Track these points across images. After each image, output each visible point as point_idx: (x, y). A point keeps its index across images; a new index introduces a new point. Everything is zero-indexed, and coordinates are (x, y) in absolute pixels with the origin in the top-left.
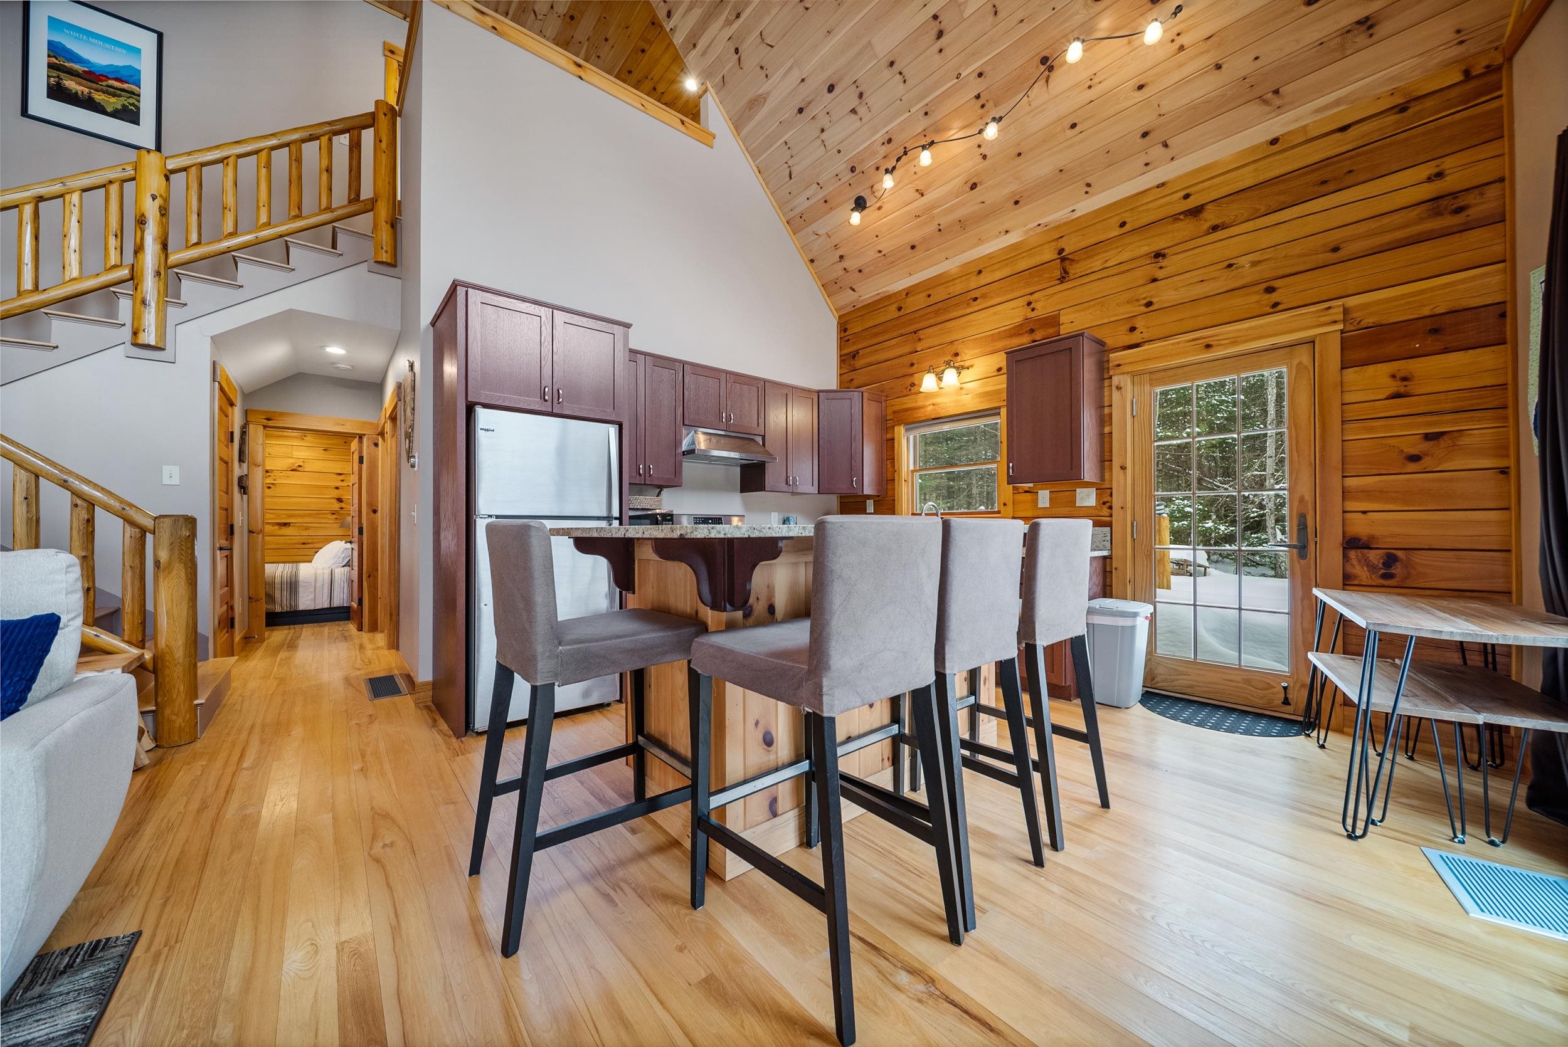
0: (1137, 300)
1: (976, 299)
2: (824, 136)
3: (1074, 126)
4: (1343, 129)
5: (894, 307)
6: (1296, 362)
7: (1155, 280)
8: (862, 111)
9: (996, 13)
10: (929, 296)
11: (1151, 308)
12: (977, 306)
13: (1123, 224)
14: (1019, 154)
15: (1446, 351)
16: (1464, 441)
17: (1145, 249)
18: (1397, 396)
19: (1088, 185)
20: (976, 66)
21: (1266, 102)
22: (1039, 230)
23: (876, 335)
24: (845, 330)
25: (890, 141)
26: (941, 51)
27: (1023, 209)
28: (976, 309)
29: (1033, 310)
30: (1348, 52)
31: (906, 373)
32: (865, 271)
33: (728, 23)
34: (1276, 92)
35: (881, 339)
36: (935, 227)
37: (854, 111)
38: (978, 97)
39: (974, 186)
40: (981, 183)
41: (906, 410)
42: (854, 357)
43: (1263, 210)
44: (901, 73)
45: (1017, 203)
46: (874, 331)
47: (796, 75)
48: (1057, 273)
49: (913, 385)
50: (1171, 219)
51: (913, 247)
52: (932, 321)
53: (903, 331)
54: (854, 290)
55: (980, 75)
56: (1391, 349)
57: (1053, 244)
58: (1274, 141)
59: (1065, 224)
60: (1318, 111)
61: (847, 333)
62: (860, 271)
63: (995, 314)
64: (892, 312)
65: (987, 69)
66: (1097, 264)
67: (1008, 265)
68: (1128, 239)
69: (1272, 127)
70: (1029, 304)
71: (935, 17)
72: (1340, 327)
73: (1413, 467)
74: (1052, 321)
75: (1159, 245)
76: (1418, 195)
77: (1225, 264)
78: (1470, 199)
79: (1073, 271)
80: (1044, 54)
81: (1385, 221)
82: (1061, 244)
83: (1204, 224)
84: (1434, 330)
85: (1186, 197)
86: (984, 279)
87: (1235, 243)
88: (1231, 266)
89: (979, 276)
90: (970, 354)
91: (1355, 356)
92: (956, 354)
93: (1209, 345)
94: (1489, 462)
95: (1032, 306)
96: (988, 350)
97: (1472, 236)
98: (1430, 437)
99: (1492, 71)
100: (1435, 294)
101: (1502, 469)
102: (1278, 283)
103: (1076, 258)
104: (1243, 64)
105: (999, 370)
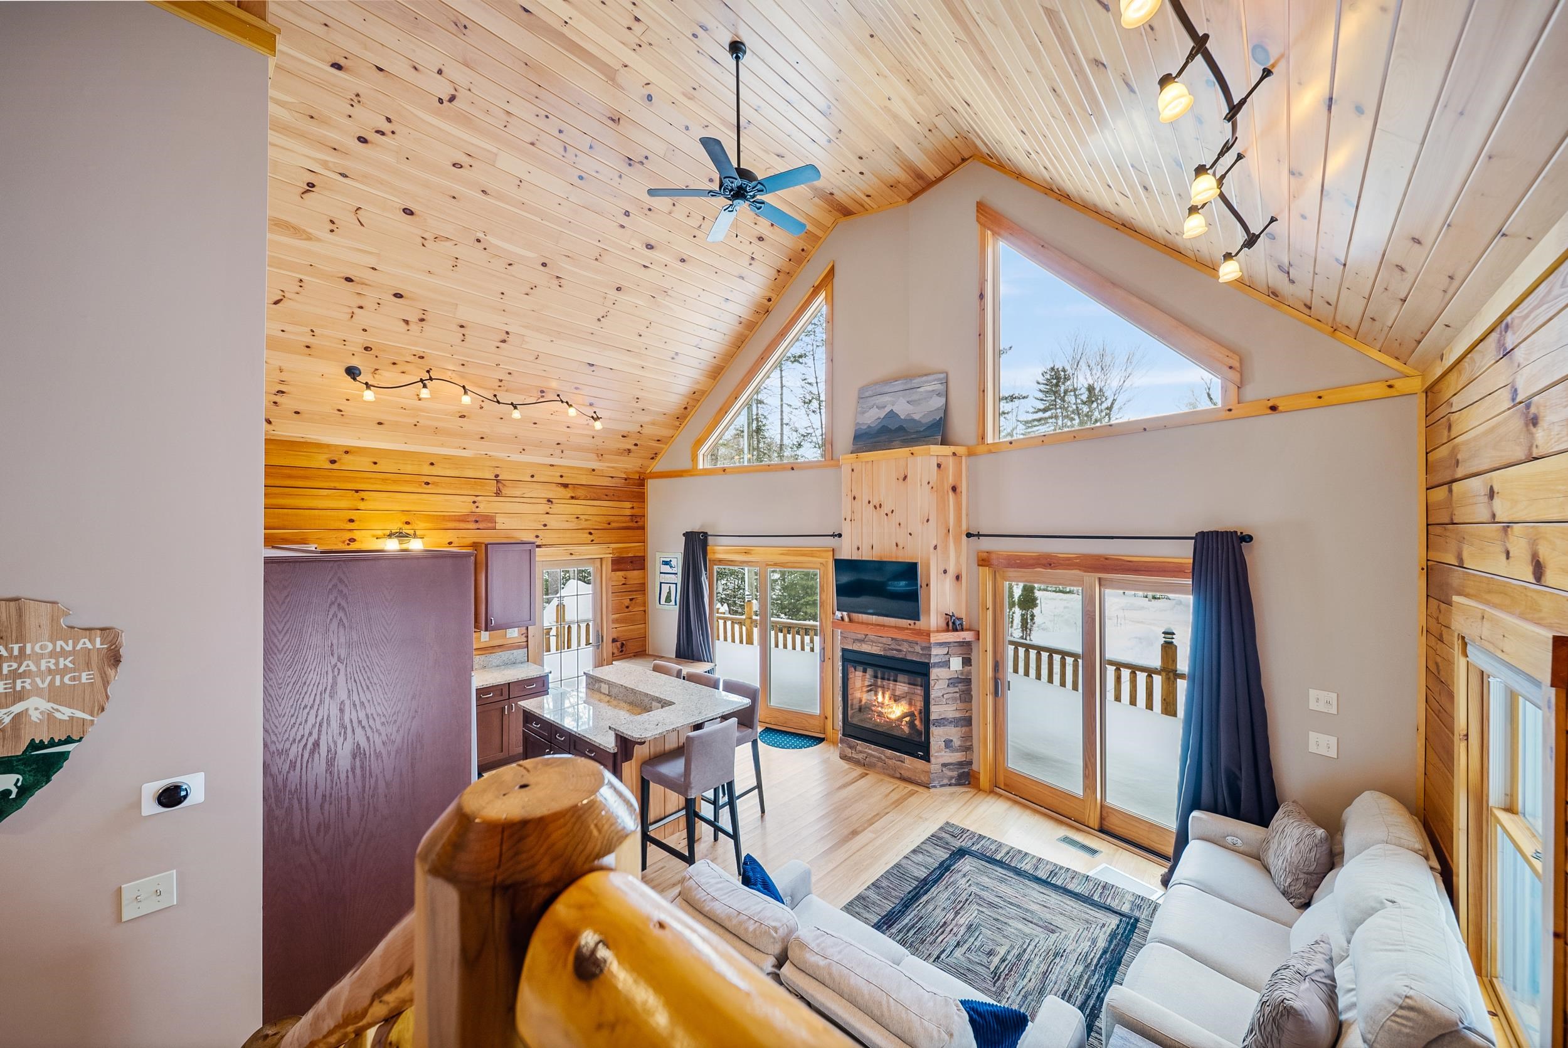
0: (539, 521)
1: (427, 483)
2: (358, 311)
3: (535, 423)
4: (612, 477)
5: (325, 457)
6: (596, 565)
7: (547, 513)
8: (414, 327)
9: (537, 358)
10: (376, 463)
11: (546, 527)
12: (428, 489)
13: (532, 476)
15: (634, 570)
16: (637, 601)
17: (544, 495)
18: (624, 584)
19: (524, 450)
21: (598, 456)
22: (488, 457)
25: (421, 357)
26: (498, 347)
27: (483, 443)
28: (427, 491)
29: (477, 507)
30: (622, 456)
31: (342, 528)
32: (308, 415)
34: (601, 455)
36: (413, 421)
37: (407, 322)
39: (462, 416)
40: (468, 418)
43: (589, 498)
44: (464, 335)
45: (482, 438)
47: (371, 261)
48: (495, 489)
49: (352, 540)
50: (554, 484)
51: (380, 423)
52: (377, 487)
53: (338, 485)
54: (271, 424)
55: (510, 374)
56: (622, 566)
57: (492, 469)
58: (594, 470)
59: (501, 460)
62: (298, 412)
63: (447, 501)
64: (322, 461)
66: (518, 493)
67: (457, 468)
68: (535, 485)
69: (595, 465)
70: (474, 502)
71: (507, 333)
72: (611, 556)
73: (627, 610)
74: (488, 520)
75: (550, 496)
76: (628, 512)
77: (576, 516)
78: (638, 519)
79: (504, 491)
80: (544, 390)
81: (621, 518)
82: (497, 472)
83: (568, 493)
84: (631, 562)
85: (561, 476)
86: (434, 471)
87: (580, 507)
88: (578, 518)
89: (431, 467)
90: (422, 525)
91: (615, 567)
92: (407, 523)
93: (571, 554)
94: (642, 609)
95: (476, 504)
96: (442, 526)
97: (639, 532)
98: (631, 600)
99: (644, 479)
100: (632, 549)
101: (645, 611)
102: (592, 531)
103: (507, 484)
104: (599, 441)
105: (450, 543)
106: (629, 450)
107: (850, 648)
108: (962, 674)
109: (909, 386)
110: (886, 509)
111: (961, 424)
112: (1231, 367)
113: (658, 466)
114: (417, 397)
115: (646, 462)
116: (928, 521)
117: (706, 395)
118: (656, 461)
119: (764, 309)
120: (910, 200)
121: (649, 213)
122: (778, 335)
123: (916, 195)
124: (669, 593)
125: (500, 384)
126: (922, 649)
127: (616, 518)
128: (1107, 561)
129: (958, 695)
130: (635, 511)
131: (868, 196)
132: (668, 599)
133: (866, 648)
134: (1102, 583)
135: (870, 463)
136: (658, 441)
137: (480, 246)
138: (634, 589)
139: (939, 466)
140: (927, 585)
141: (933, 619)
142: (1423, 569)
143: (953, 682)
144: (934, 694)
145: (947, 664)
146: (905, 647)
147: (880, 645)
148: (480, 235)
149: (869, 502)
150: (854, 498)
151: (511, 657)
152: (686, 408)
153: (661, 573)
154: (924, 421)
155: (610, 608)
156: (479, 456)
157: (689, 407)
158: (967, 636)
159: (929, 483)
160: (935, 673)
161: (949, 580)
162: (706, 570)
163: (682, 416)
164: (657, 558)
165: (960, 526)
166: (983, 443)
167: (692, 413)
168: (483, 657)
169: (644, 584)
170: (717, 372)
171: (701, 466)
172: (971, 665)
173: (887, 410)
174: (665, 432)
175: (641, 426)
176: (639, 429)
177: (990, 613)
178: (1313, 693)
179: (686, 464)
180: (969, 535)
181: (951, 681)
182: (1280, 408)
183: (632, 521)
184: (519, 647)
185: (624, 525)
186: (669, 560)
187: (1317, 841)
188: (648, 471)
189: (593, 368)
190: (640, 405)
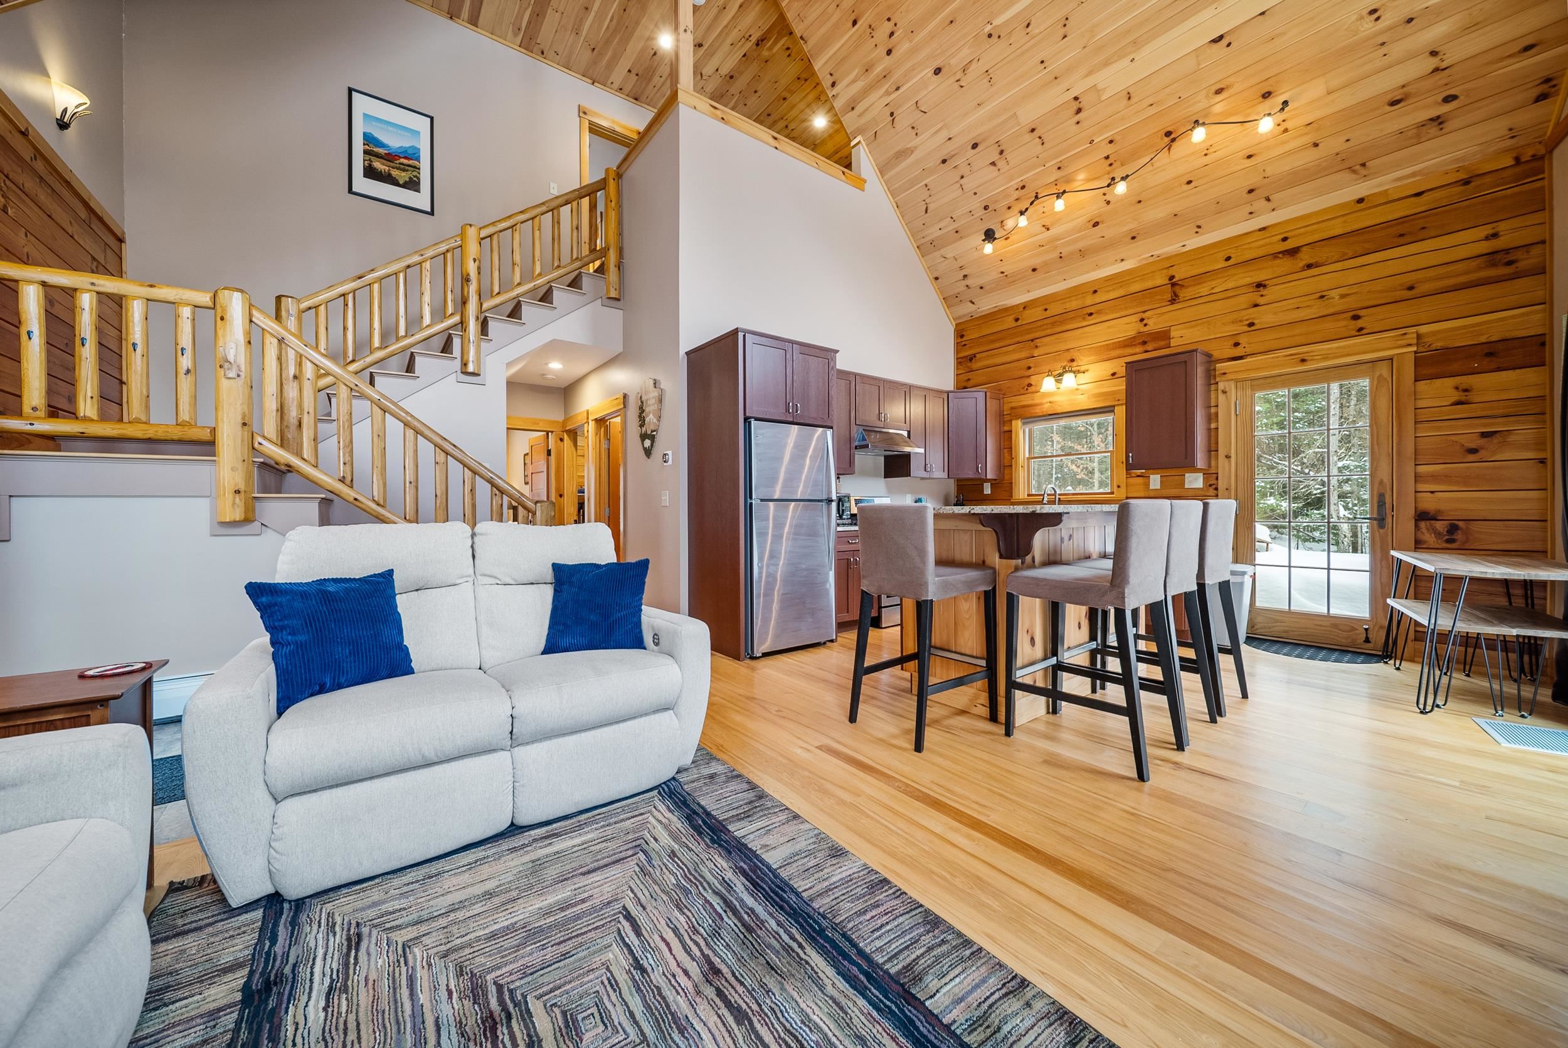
0: (1241, 321)
1: (1091, 314)
2: (962, 181)
3: (1189, 182)
4: (1418, 195)
5: (1011, 318)
6: (1377, 374)
7: (1256, 305)
8: (1000, 164)
9: (1129, 98)
10: (1046, 310)
11: (1252, 328)
12: (1092, 320)
13: (1228, 259)
14: (1140, 202)
15: (1499, 369)
16: (1511, 438)
17: (1248, 280)
18: (1458, 403)
19: (1199, 227)
20: (1108, 135)
21: (1354, 172)
22: (1152, 260)
23: (993, 342)
24: (962, 336)
25: (1023, 187)
26: (1078, 123)
27: (1138, 243)
28: (1092, 322)
29: (1145, 325)
30: (1422, 140)
31: (1023, 375)
32: (987, 288)
33: (888, 93)
34: (1363, 165)
35: (998, 345)
36: (1057, 254)
37: (993, 164)
38: (1107, 158)
39: (1096, 224)
40: (1103, 222)
41: (1024, 406)
42: (971, 360)
43: (1350, 255)
44: (1040, 138)
45: (1133, 238)
46: (991, 338)
47: (945, 134)
48: (1168, 296)
49: (1030, 385)
50: (1270, 257)
51: (1034, 270)
52: (1049, 332)
53: (1020, 339)
54: (973, 303)
55: (1111, 142)
56: (1455, 367)
57: (1165, 271)
58: (1360, 201)
59: (1173, 255)
60: (1398, 180)
61: (964, 339)
62: (981, 288)
63: (1109, 327)
64: (1009, 322)
65: (1117, 138)
66: (1205, 290)
67: (1122, 287)
68: (1231, 271)
69: (1359, 191)
70: (1142, 320)
71: (1076, 98)
72: (1414, 349)
74: (1163, 335)
75: (1260, 277)
76: (1482, 247)
77: (1318, 295)
78: (1519, 255)
79: (1183, 294)
80: (1169, 129)
81: (1451, 268)
82: (1171, 272)
83: (1299, 262)
84: (1491, 354)
85: (1283, 240)
86: (1098, 298)
87: (1326, 278)
88: (1323, 297)
89: (1094, 295)
90: (1085, 360)
91: (1428, 372)
92: (1072, 361)
93: (1304, 360)
95: (1145, 322)
96: (1105, 357)
97: (1529, 281)
98: (1486, 434)
99: (1538, 158)
100: (1494, 325)
101: (1542, 460)
102: (1362, 312)
103: (1185, 284)
104: (1336, 144)
105: (1114, 374)
106: (1436, 119)
118: (1560, 98)
125: (1109, 162)
127: (1434, 273)
130: (1508, 240)
136: (1527, 49)
137: (994, 38)
148: (988, 28)
156: (1143, 262)
175: (1435, 53)
176: (1433, 62)
183: (1497, 263)
185: (1465, 278)
188: (1549, 132)
189: (1224, 42)
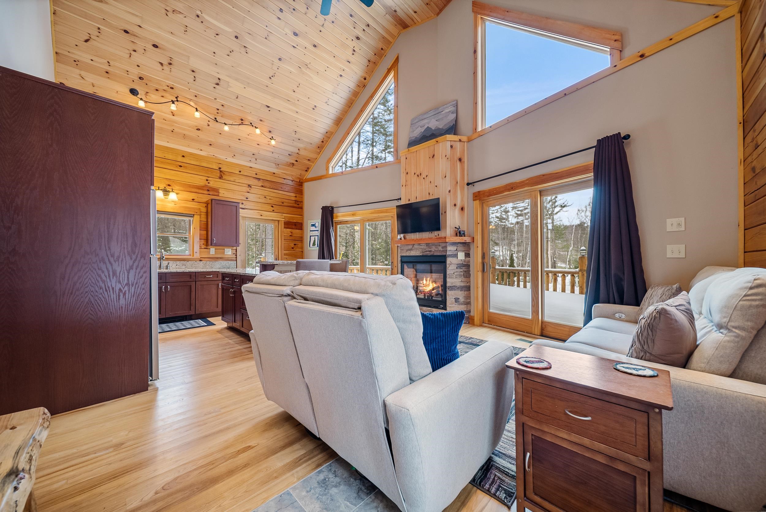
0: (244, 196)
1: (181, 166)
2: (133, 53)
3: (239, 140)
4: (284, 179)
7: (248, 192)
8: (166, 68)
9: (237, 98)
11: (247, 200)
13: (240, 172)
14: (220, 134)
15: (296, 229)
16: (298, 246)
17: (246, 183)
18: (291, 236)
19: (234, 155)
20: (224, 102)
21: (276, 165)
22: (213, 157)
25: (172, 88)
26: (215, 88)
27: (211, 148)
28: (181, 170)
29: (209, 183)
34: (278, 165)
36: (171, 129)
37: (161, 64)
38: (218, 110)
39: (198, 129)
40: (202, 131)
43: (271, 188)
44: (195, 77)
45: (210, 145)
48: (219, 175)
50: (252, 178)
55: (223, 105)
56: (290, 226)
57: (217, 164)
58: (274, 173)
59: (222, 160)
60: (282, 173)
63: (191, 177)
66: (232, 179)
67: (198, 161)
68: (241, 176)
69: (275, 171)
70: (207, 180)
71: (219, 79)
72: (284, 220)
73: (292, 250)
74: (216, 190)
75: (250, 183)
76: (294, 199)
77: (264, 196)
78: (299, 203)
79: (224, 177)
80: (243, 119)
81: (289, 201)
82: (220, 166)
83: (260, 183)
84: (295, 225)
85: (256, 174)
86: (184, 160)
87: (267, 192)
88: (265, 197)
89: (183, 158)
90: (177, 188)
91: (286, 226)
92: (169, 185)
93: (261, 215)
94: (301, 250)
95: (208, 181)
96: (189, 190)
97: (300, 210)
98: (295, 245)
99: (302, 183)
100: (295, 218)
101: (302, 252)
102: (273, 206)
103: (225, 174)
104: (276, 156)
105: (193, 200)
106: (293, 164)
107: (405, 255)
108: (465, 262)
109: (437, 112)
110: (424, 175)
111: (464, 126)
112: (615, 41)
113: (310, 175)
114: (171, 113)
115: (304, 173)
116: (445, 177)
117: (333, 135)
118: (308, 173)
119: (362, 84)
120: (438, 14)
121: (293, 11)
122: (369, 98)
123: (441, 10)
124: (315, 241)
125: (218, 112)
126: (442, 248)
127: (287, 201)
128: (544, 177)
129: (462, 273)
130: (297, 199)
131: (415, 12)
132: (314, 244)
133: (413, 253)
134: (542, 194)
135: (415, 152)
136: (309, 160)
137: (199, 20)
138: (297, 239)
139: (452, 147)
140: (445, 212)
141: (448, 231)
142: (740, 123)
143: (460, 266)
144: (448, 272)
145: (456, 256)
146: (433, 249)
147: (420, 250)
148: (199, 13)
149: (415, 174)
150: (407, 173)
151: (227, 264)
152: (323, 142)
153: (310, 231)
154: (444, 128)
155: (283, 247)
156: (210, 156)
157: (324, 142)
158: (467, 239)
159: (446, 156)
160: (449, 260)
161: (457, 210)
162: (333, 227)
163: (321, 146)
164: (309, 223)
165: (464, 180)
166: (476, 132)
167: (327, 144)
168: (211, 262)
169: (302, 237)
170: (338, 121)
171: (330, 172)
172: (470, 257)
173: (426, 127)
174: (312, 156)
175: (299, 150)
176: (298, 151)
177: (480, 226)
178: (669, 221)
179: (323, 173)
180: (468, 184)
181: (458, 265)
182: (646, 55)
183: (296, 203)
184: (232, 260)
185: (291, 205)
186: (314, 223)
187: (674, 291)
188: (305, 178)
189: (269, 109)
190: (297, 136)
